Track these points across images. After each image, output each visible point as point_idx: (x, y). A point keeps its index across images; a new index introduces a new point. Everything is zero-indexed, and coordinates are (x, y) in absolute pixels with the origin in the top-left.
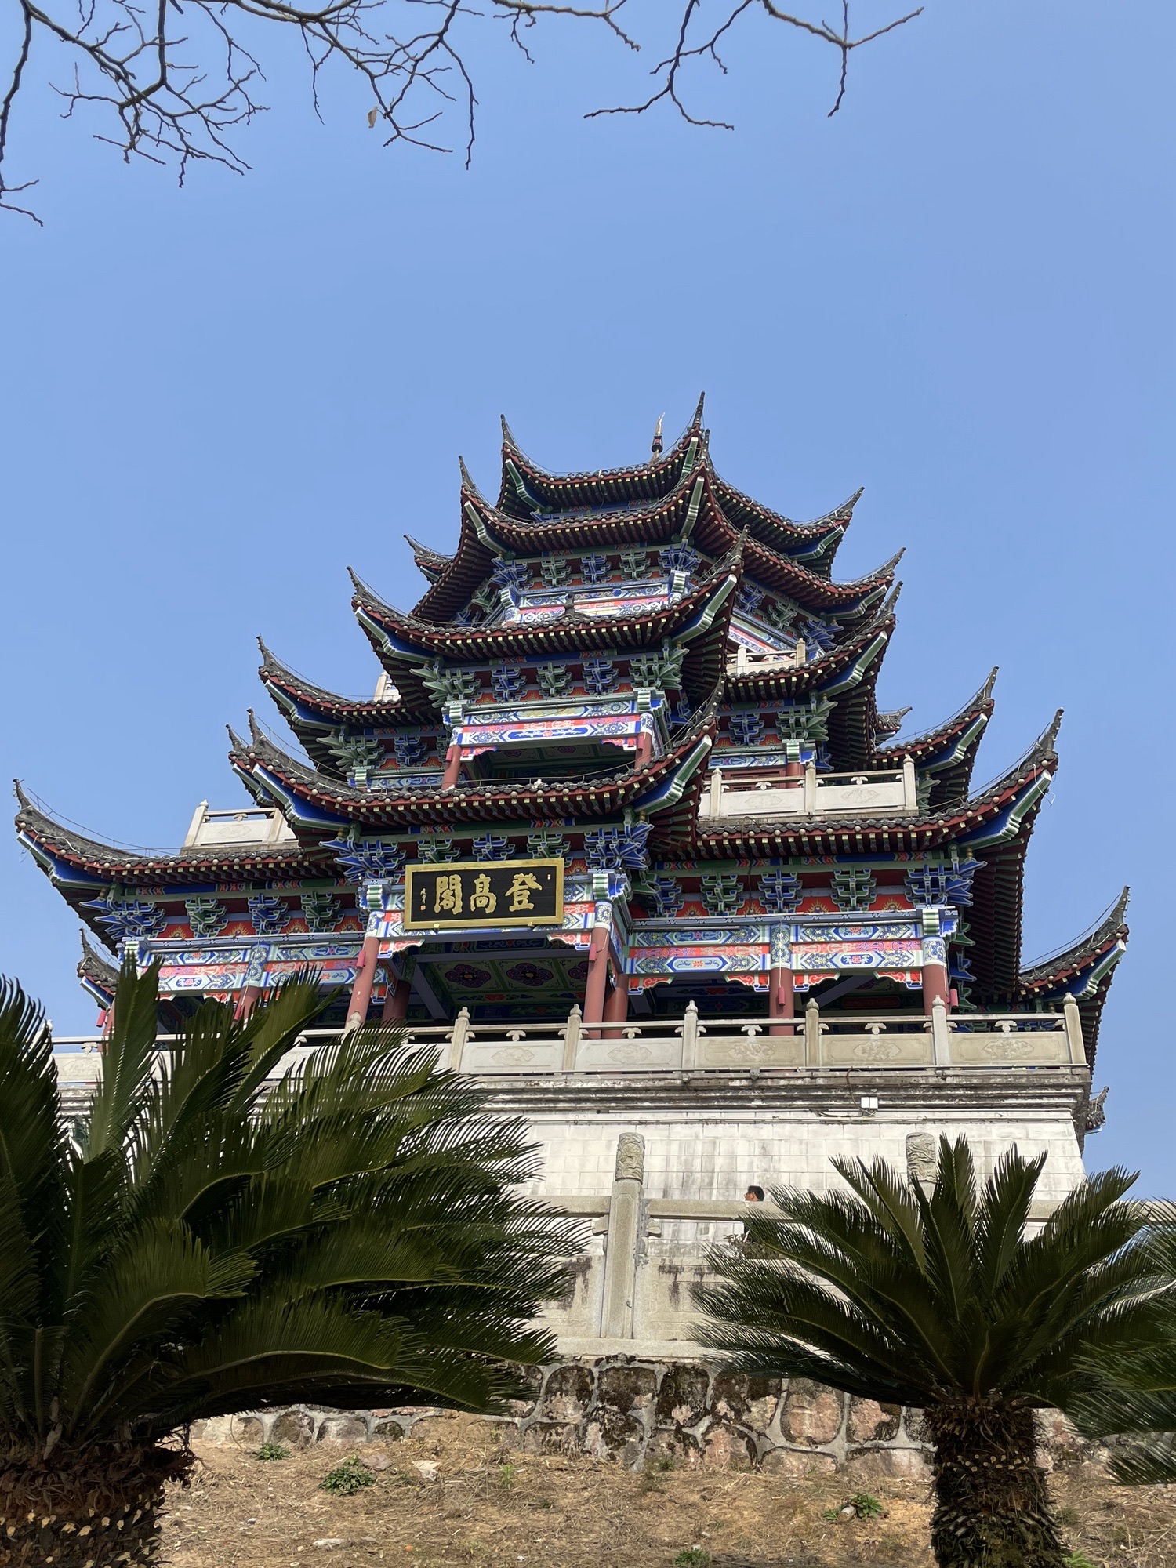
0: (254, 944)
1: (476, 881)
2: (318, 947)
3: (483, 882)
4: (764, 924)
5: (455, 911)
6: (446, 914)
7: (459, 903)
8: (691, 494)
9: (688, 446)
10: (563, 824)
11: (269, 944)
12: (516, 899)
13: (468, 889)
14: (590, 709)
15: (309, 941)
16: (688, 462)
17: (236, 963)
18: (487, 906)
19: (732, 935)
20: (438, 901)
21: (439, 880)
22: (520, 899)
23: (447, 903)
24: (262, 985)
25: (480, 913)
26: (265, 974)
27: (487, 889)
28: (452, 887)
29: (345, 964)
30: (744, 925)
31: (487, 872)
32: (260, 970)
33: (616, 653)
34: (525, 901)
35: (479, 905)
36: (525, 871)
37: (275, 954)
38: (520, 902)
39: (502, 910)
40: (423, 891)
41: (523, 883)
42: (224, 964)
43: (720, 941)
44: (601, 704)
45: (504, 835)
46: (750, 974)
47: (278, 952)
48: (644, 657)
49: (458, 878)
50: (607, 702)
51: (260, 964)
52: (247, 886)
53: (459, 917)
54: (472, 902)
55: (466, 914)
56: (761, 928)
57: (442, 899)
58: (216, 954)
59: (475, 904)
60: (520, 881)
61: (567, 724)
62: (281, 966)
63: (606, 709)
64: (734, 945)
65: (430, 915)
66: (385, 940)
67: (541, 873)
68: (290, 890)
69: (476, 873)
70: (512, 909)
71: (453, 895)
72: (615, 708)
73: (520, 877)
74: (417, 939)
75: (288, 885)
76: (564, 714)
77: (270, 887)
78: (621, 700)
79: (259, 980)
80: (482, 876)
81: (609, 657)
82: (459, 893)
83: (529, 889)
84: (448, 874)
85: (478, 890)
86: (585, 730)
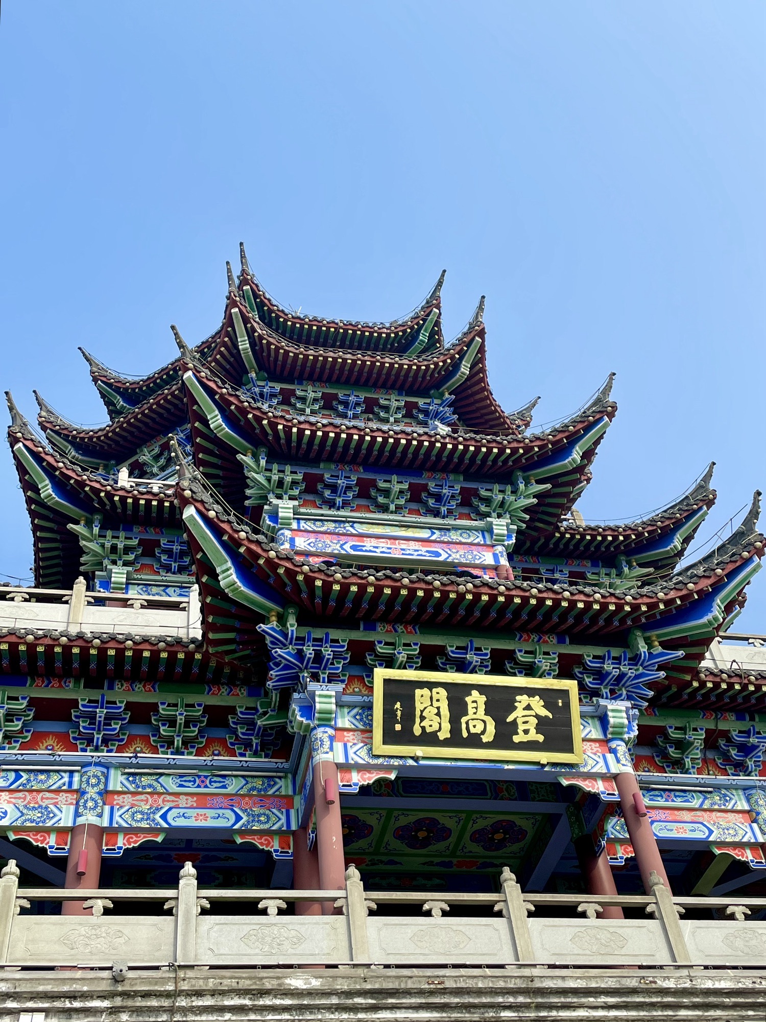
0: (85, 765)
1: (468, 699)
2: (181, 776)
3: (476, 701)
4: (737, 788)
5: (442, 736)
6: (430, 739)
7: (446, 726)
8: (467, 350)
9: (428, 315)
10: (555, 641)
11: (107, 767)
12: (521, 727)
13: (458, 708)
14: (437, 533)
15: (168, 767)
16: (425, 331)
17: (58, 791)
18: (483, 732)
19: (706, 798)
20: (418, 720)
21: (418, 692)
22: (526, 727)
23: (431, 724)
24: (106, 824)
25: (474, 741)
26: (107, 808)
27: (482, 708)
28: (436, 704)
29: (226, 802)
30: (717, 788)
31: (482, 689)
32: (100, 802)
33: (461, 478)
34: (533, 731)
35: (473, 730)
36: (531, 692)
37: (117, 781)
38: (526, 732)
39: (504, 738)
40: (398, 705)
41: (528, 707)
42: (38, 791)
43: (695, 803)
44: (448, 530)
45: (489, 645)
46: (740, 845)
47: (122, 778)
48: (497, 487)
49: (443, 693)
50: (456, 528)
51: (100, 793)
52: (77, 681)
53: (446, 743)
54: (464, 726)
55: (456, 740)
56: (734, 792)
57: (423, 718)
58: (25, 776)
59: (468, 729)
60: (524, 704)
61: (413, 545)
62: (128, 799)
63: (454, 536)
64: (711, 811)
65: (406, 737)
66: (344, 768)
67: (548, 696)
68: (141, 695)
69: (467, 688)
70: (516, 739)
71: (438, 714)
72: (465, 535)
73: (523, 700)
74: (390, 768)
75: (139, 687)
76: (410, 533)
77: (111, 687)
78: (470, 529)
79: (100, 815)
80: (475, 693)
81: (458, 482)
82: (445, 712)
83: (537, 716)
84: (430, 685)
85: (471, 711)
86: (438, 554)
